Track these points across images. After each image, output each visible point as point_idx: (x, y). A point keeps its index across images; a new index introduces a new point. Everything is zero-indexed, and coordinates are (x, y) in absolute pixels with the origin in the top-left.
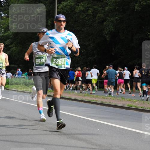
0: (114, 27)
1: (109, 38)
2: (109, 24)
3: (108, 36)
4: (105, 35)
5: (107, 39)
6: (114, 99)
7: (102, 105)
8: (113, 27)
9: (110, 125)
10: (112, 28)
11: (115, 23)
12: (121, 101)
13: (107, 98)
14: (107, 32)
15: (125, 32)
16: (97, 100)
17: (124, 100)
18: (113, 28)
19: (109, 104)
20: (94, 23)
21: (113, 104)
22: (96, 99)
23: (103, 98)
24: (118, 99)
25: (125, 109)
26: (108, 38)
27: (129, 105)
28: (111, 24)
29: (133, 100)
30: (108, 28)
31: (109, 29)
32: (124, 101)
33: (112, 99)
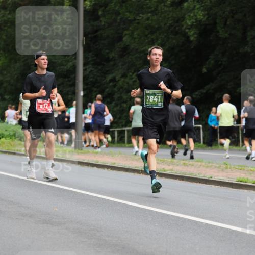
0: (206, 12)
1: (196, 36)
2: (195, 6)
3: (192, 32)
4: (187, 30)
5: (192, 38)
6: (207, 167)
7: (183, 180)
8: (203, 12)
9: (202, 223)
10: (201, 15)
11: (206, 3)
12: (223, 170)
13: (193, 165)
14: (189, 24)
15: (228, 23)
16: (172, 170)
17: (230, 168)
18: (204, 16)
19: (198, 177)
20: (163, 4)
21: (207, 177)
22: (171, 167)
23: (184, 164)
24: (216, 167)
25: (232, 188)
26: (193, 35)
27: (241, 179)
28: (198, 6)
29: (250, 168)
30: (192, 15)
31: (196, 16)
32: (229, 170)
33: (204, 166)
